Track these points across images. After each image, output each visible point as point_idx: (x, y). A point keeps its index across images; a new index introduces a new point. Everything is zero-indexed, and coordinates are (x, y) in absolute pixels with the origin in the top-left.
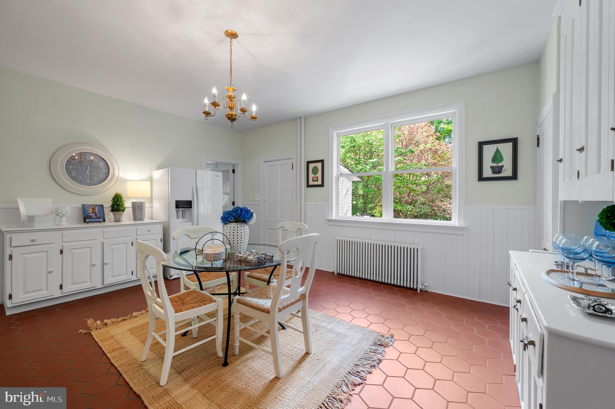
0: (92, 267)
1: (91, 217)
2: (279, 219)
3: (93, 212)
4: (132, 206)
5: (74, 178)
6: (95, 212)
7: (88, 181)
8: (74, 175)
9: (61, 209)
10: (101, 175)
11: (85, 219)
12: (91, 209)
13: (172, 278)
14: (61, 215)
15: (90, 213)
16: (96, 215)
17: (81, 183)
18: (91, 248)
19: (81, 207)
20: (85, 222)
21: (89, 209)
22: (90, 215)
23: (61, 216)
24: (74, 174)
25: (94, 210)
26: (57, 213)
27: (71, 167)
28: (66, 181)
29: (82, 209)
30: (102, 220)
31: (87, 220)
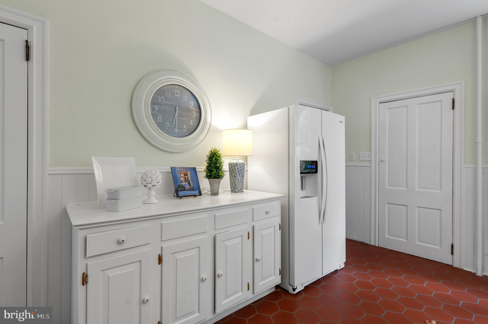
0: (201, 283)
1: (183, 189)
2: (417, 189)
3: (186, 180)
4: (230, 169)
5: (161, 126)
6: (188, 180)
7: (177, 130)
8: (160, 120)
9: (150, 175)
10: (192, 121)
11: (177, 191)
12: (182, 175)
13: (297, 291)
14: (150, 186)
15: (182, 182)
16: (189, 184)
17: (168, 132)
18: (199, 250)
19: (170, 170)
20: (178, 196)
21: (181, 174)
22: (182, 185)
23: (150, 188)
24: (160, 118)
25: (186, 177)
26: (145, 183)
27: (156, 107)
28: (151, 129)
29: (172, 174)
30: (196, 192)
31: (181, 193)
